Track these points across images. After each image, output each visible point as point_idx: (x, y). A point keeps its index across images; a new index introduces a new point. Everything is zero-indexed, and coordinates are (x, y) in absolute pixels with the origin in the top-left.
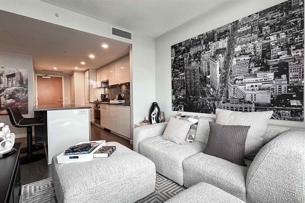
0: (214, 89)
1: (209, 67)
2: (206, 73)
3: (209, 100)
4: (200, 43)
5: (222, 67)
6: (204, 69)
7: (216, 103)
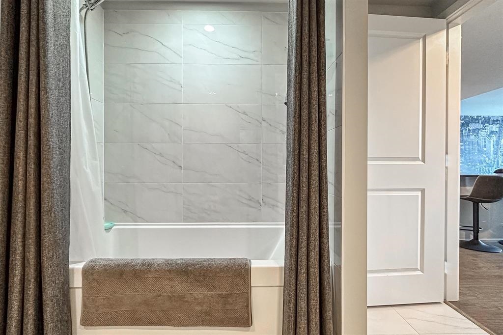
0: (489, 159)
1: (485, 142)
2: (482, 145)
3: (485, 167)
4: (478, 122)
5: (494, 143)
6: (482, 143)
7: (490, 169)
